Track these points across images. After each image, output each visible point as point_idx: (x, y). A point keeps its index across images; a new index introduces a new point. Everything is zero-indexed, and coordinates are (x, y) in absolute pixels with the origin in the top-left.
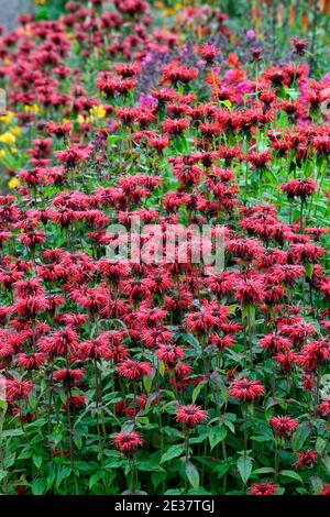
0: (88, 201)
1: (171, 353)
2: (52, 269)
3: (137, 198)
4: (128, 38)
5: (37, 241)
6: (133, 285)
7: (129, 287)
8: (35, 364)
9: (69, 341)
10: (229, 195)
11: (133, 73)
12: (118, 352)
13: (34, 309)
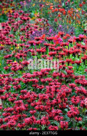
0: (32, 76)
1: (64, 124)
2: (24, 96)
3: (46, 75)
4: (26, 27)
5: (19, 88)
6: (50, 102)
7: (49, 103)
8: (23, 126)
9: (33, 120)
10: (71, 73)
11: (40, 39)
12: (47, 123)
13: (22, 110)
